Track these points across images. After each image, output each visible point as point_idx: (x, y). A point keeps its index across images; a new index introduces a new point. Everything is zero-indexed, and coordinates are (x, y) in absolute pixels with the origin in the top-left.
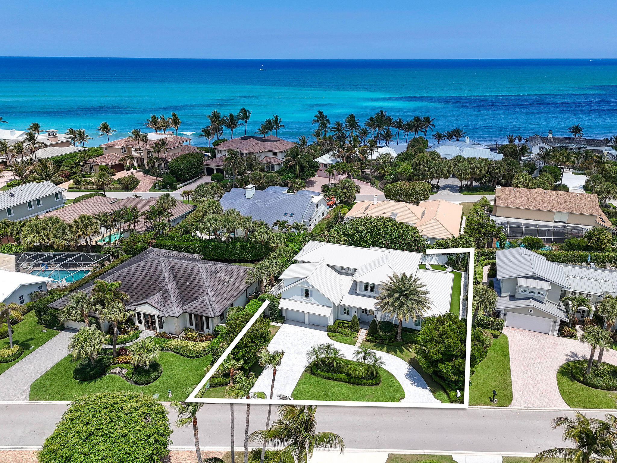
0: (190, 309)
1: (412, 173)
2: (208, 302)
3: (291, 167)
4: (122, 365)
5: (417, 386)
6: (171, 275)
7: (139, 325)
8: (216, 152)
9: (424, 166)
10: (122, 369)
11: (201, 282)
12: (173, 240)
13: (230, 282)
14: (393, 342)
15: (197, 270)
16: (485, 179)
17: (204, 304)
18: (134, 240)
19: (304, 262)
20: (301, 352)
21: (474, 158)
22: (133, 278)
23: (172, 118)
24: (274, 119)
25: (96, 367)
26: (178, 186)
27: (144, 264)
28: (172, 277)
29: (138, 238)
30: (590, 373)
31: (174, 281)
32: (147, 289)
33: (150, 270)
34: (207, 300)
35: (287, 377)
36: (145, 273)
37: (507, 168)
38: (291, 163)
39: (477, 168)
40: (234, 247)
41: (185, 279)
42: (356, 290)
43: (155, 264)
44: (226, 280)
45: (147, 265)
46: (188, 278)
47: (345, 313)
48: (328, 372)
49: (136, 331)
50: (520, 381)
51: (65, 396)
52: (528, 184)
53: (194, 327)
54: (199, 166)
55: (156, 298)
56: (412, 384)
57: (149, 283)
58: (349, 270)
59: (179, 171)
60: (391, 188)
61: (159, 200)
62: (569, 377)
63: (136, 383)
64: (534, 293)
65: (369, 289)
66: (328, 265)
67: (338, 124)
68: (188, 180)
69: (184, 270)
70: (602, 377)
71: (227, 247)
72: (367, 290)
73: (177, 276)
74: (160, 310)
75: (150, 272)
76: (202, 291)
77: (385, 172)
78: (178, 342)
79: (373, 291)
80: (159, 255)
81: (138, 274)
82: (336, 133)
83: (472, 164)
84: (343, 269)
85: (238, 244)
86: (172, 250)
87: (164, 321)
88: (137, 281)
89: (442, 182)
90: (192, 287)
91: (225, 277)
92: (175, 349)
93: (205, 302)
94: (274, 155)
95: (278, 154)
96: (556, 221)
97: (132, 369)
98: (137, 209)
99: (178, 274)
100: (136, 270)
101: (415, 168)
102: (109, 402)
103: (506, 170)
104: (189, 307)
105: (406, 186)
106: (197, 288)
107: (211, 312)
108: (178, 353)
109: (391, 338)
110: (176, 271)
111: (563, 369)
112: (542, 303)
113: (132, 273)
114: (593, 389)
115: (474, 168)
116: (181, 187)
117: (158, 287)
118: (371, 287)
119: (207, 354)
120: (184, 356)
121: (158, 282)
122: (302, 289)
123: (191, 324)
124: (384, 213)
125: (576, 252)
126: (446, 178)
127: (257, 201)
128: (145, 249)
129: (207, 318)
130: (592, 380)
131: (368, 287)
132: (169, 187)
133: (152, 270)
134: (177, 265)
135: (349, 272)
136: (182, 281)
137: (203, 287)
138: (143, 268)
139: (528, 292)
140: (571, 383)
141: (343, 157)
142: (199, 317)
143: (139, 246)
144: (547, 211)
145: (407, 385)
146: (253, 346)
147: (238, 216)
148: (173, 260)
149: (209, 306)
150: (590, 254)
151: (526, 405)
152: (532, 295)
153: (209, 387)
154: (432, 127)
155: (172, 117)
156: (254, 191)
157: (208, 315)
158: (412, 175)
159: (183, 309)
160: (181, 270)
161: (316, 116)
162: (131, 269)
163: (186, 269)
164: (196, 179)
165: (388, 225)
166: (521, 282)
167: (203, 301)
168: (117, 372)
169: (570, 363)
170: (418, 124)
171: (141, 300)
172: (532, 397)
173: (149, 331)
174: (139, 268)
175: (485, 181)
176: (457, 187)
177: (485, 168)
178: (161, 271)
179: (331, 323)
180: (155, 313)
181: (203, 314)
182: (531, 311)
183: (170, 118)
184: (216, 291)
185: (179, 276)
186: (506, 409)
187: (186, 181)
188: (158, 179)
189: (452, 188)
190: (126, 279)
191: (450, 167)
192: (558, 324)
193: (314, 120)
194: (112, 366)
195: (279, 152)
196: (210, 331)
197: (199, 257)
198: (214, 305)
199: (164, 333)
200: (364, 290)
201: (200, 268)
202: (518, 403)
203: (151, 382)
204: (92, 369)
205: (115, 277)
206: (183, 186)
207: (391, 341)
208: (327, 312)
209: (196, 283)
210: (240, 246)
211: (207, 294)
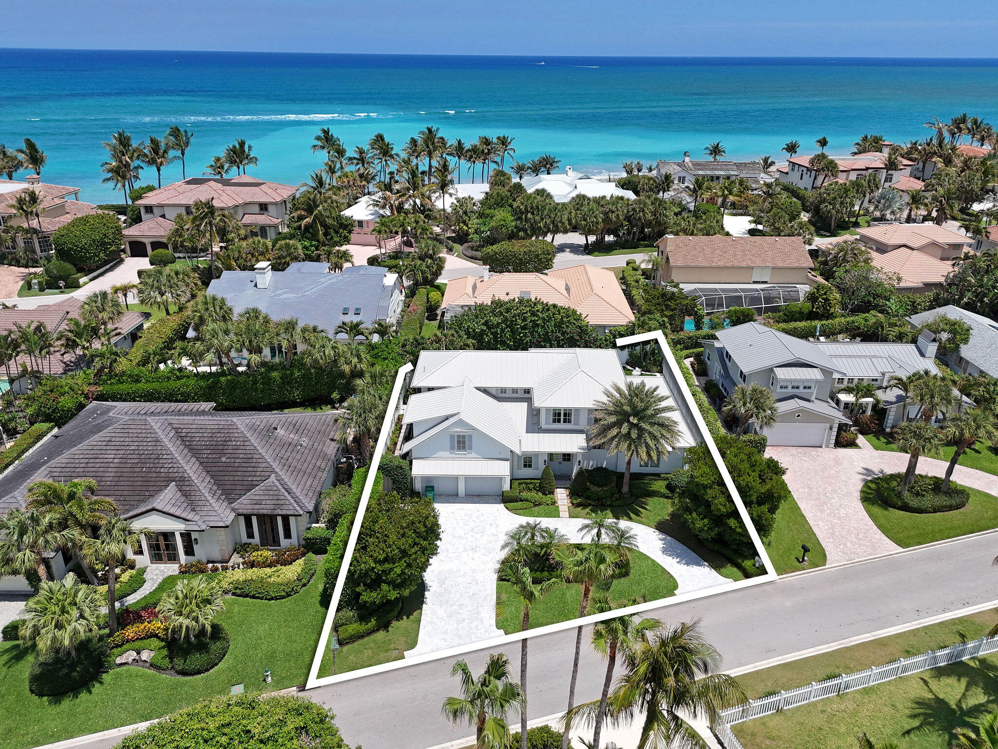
0: (249, 507)
1: (516, 227)
2: (280, 487)
3: (307, 227)
4: (138, 644)
5: (688, 564)
6: (182, 447)
7: (138, 558)
8: (143, 211)
9: (533, 214)
10: (138, 653)
11: (252, 452)
12: (138, 381)
13: (304, 444)
14: (617, 500)
15: (235, 431)
16: (623, 229)
17: (275, 493)
18: (52, 391)
19: (430, 389)
20: (476, 546)
21: (604, 197)
22: (98, 465)
23: (24, 149)
24: (237, 146)
25: (80, 661)
26: (82, 281)
27: (113, 435)
28: (186, 451)
29: (61, 387)
30: (906, 494)
31: (194, 459)
32: (139, 483)
33: (131, 444)
34: (277, 483)
35: (474, 595)
36: (122, 452)
37: (653, 210)
38: (307, 222)
39: (613, 212)
40: (268, 381)
41: (217, 451)
42: (538, 423)
43: (140, 431)
44: (294, 442)
45: (122, 435)
46: (221, 447)
47: (525, 466)
48: (542, 571)
49: (134, 572)
50: (820, 523)
51: (30, 736)
52: (693, 231)
53: (257, 539)
54: (117, 239)
55: (167, 498)
56: (678, 562)
57: (138, 470)
58: (513, 392)
59: (80, 252)
60: (496, 253)
61: (86, 306)
62: (879, 505)
63: (184, 673)
64: (798, 388)
65: (562, 418)
66: (478, 389)
67: (361, 152)
68: (98, 268)
69: (205, 435)
70: (923, 496)
71: (255, 382)
72: (559, 421)
73: (195, 447)
74: (188, 518)
75: (133, 448)
76: (261, 469)
77: (469, 228)
78: (239, 575)
79: (570, 421)
80: (130, 412)
81: (106, 456)
82: (358, 167)
83: (602, 206)
84: (503, 390)
85: (275, 374)
86: (138, 401)
87: (196, 540)
88: (110, 470)
89: (560, 239)
90: (237, 465)
91: (292, 436)
92: (236, 588)
93: (275, 488)
94: (261, 209)
95: (270, 208)
96: (755, 282)
97: (163, 647)
98: (44, 328)
99: (194, 443)
100: (99, 448)
101: (520, 219)
102: (212, 727)
103: (651, 212)
104: (245, 503)
105: (517, 247)
106: (247, 465)
107: (295, 505)
108: (247, 596)
109: (613, 494)
110: (188, 439)
111: (866, 495)
112: (809, 401)
113: (91, 456)
114: (917, 514)
115: (608, 212)
116: (86, 283)
117: (162, 475)
118: (565, 415)
119: (304, 585)
120: (261, 599)
121: (160, 465)
122: (452, 437)
123: (250, 535)
124: (507, 294)
125: (798, 323)
126: (566, 232)
127: (280, 292)
128: (81, 406)
129: (286, 519)
130: (914, 502)
131: (559, 414)
132: (62, 284)
133: (136, 444)
134: (186, 426)
135: (515, 395)
136: (210, 456)
137: (260, 460)
138: (114, 443)
139: (790, 388)
140: (886, 513)
141: (391, 207)
142: (267, 521)
143: (66, 402)
144: (743, 268)
145: (672, 565)
146: (416, 553)
147: (267, 321)
148: (175, 420)
149: (286, 494)
150: (818, 324)
151: (847, 557)
152: (796, 391)
153: (337, 646)
154: (511, 152)
155: (24, 146)
156: (269, 273)
157: (284, 512)
158: (515, 230)
159: (233, 510)
160: (200, 435)
161: (318, 138)
162: (85, 448)
163: (209, 431)
164: (112, 264)
165: (538, 311)
166: (781, 374)
167: (270, 488)
168: (130, 660)
169: (870, 484)
170: (488, 150)
171: (134, 507)
172: (849, 544)
173: (162, 566)
174: (104, 443)
175: (624, 233)
176: (580, 246)
177: (623, 211)
178: (158, 444)
179: (506, 487)
180: (176, 527)
181: (276, 512)
182: (799, 416)
183: (22, 151)
184: (286, 465)
185: (199, 447)
186: (824, 569)
187: (94, 271)
188: (32, 270)
189: (574, 249)
190: (81, 470)
191: (570, 213)
192: (835, 429)
193: (314, 146)
194: (115, 651)
195: (272, 203)
196: (294, 540)
197: (209, 407)
198: (295, 490)
199: (199, 562)
200: (554, 421)
201: (240, 426)
202: (835, 557)
203: (216, 664)
204: (72, 667)
205: (54, 470)
206: (91, 280)
207: (614, 499)
208: (502, 469)
209: (241, 456)
210: (281, 378)
211: (273, 471)
